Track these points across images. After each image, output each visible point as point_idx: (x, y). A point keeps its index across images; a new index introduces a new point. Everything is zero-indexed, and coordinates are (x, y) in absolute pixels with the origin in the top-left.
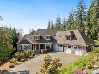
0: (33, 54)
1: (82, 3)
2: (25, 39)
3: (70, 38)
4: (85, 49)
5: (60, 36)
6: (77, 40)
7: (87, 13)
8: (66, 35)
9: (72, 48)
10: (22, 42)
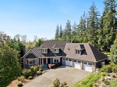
0: (40, 69)
1: (95, 9)
2: (32, 53)
3: (80, 53)
4: (95, 66)
5: (69, 49)
6: (87, 55)
7: (100, 20)
8: (76, 49)
9: (81, 63)
10: (28, 56)
